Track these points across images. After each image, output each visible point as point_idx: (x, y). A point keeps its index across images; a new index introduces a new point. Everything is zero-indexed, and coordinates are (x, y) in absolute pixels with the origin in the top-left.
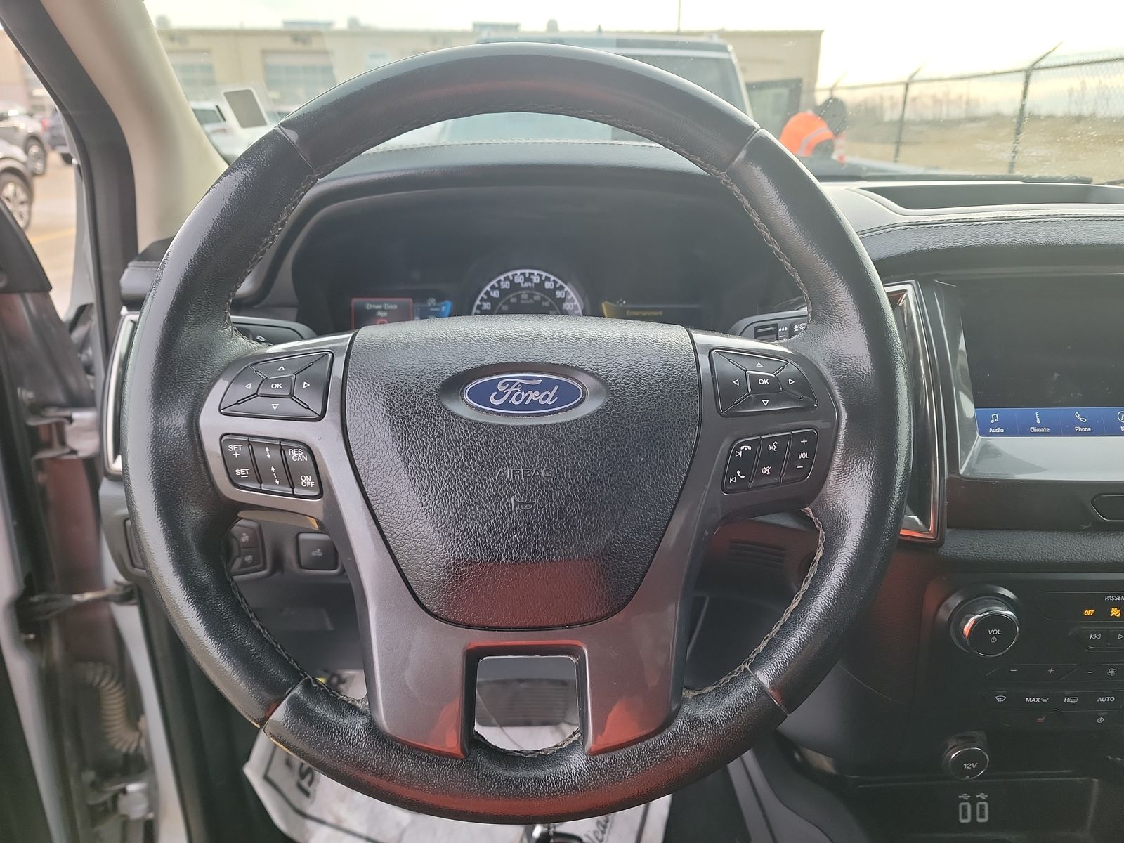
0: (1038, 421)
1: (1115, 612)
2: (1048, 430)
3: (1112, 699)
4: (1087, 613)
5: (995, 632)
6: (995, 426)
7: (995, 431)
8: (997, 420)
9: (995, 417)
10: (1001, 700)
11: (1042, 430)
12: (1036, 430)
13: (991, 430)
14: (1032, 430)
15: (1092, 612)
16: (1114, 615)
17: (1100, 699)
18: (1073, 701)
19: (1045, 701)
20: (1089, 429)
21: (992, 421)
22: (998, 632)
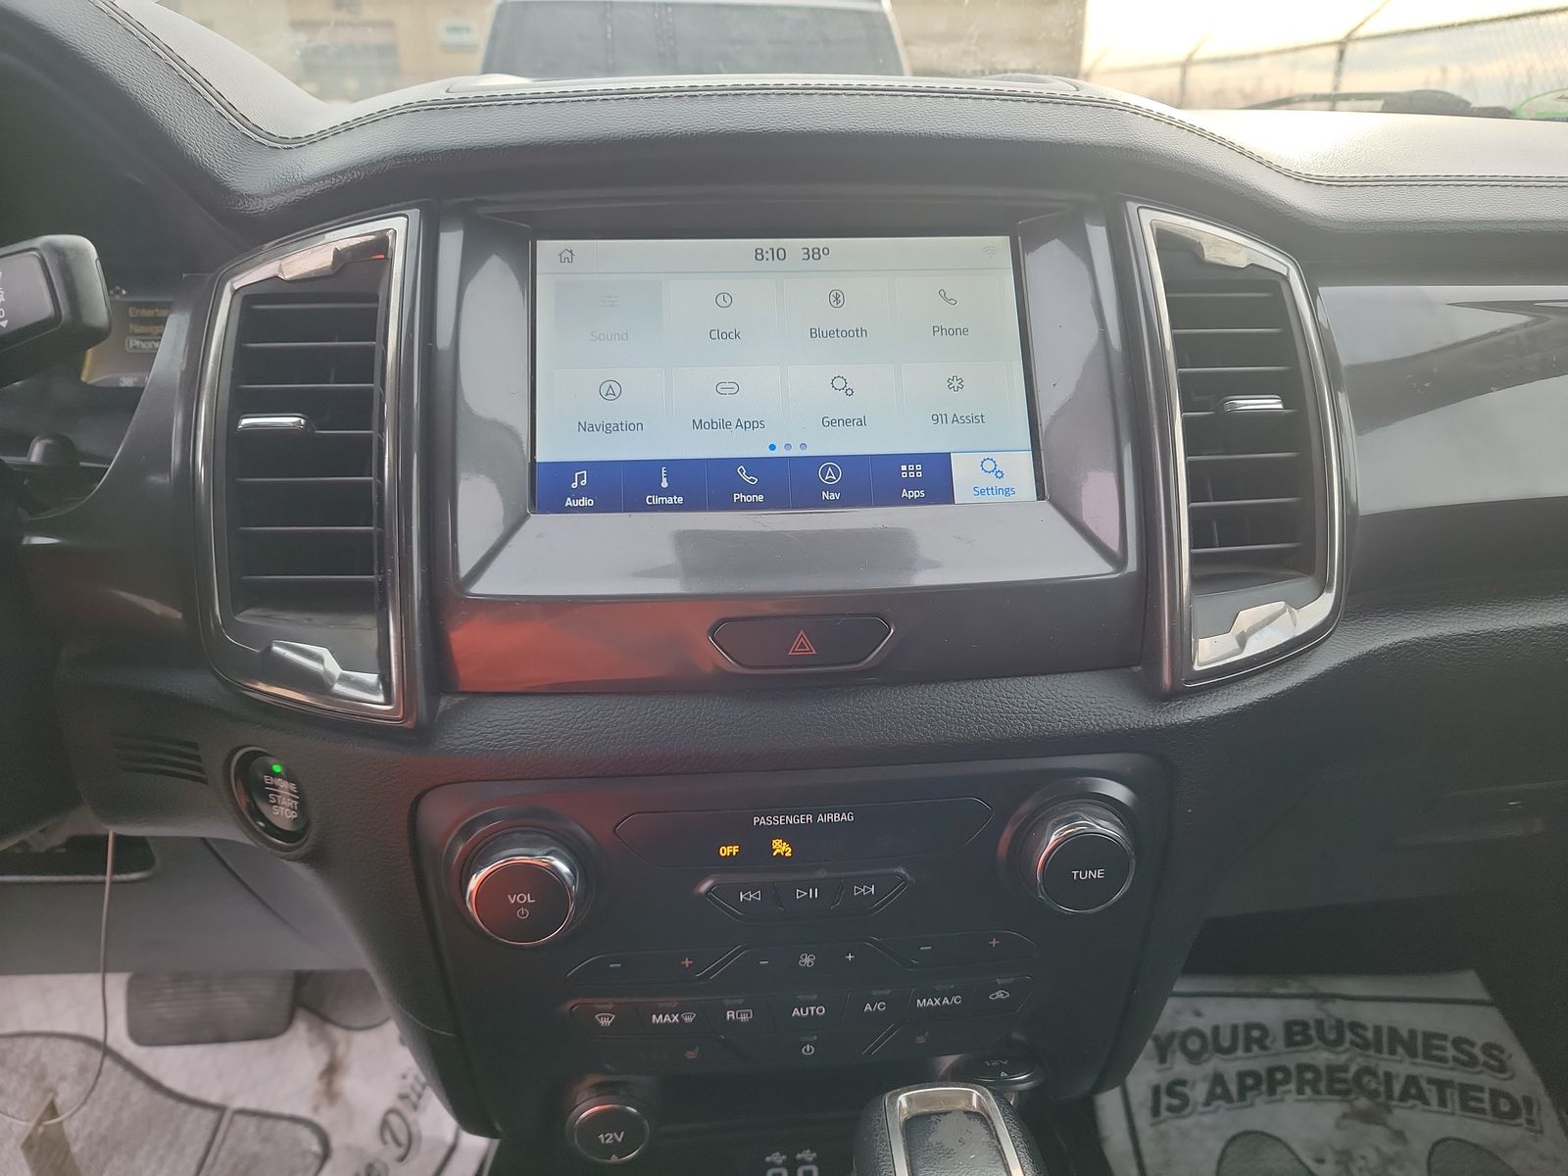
0: (664, 484)
1: (781, 847)
2: (680, 500)
3: (821, 1011)
4: (726, 851)
5: (522, 898)
6: (577, 494)
7: (578, 503)
8: (584, 482)
9: (581, 477)
10: (605, 1022)
11: (670, 501)
12: (657, 500)
13: (569, 502)
14: (651, 500)
15: (735, 849)
16: (779, 854)
17: (796, 1012)
18: (744, 1018)
19: (688, 1019)
20: (760, 498)
21: (575, 485)
22: (528, 898)
